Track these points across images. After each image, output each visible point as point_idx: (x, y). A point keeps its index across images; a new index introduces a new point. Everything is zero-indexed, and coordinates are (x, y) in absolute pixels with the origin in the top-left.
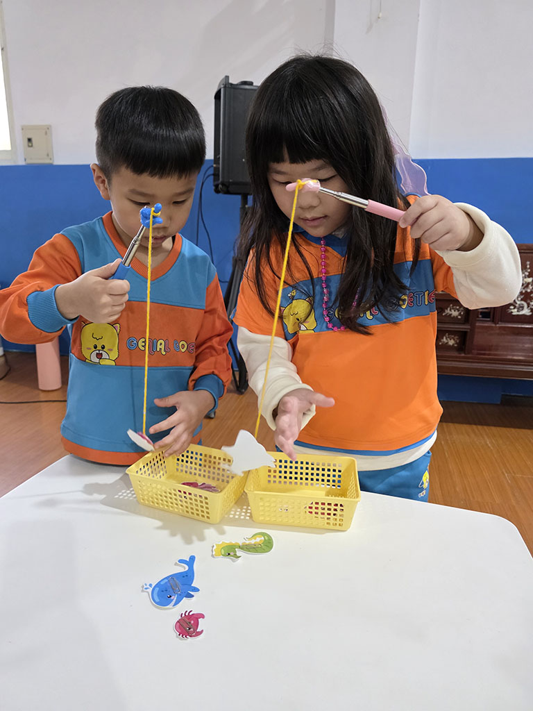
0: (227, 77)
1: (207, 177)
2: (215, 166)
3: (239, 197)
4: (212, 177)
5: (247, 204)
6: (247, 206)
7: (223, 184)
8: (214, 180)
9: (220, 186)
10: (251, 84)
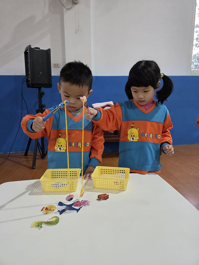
0: (30, 46)
1: (24, 82)
2: (27, 78)
3: (38, 89)
4: (26, 82)
5: (41, 91)
6: (41, 92)
7: (31, 84)
8: (27, 83)
9: (30, 85)
10: (39, 48)
